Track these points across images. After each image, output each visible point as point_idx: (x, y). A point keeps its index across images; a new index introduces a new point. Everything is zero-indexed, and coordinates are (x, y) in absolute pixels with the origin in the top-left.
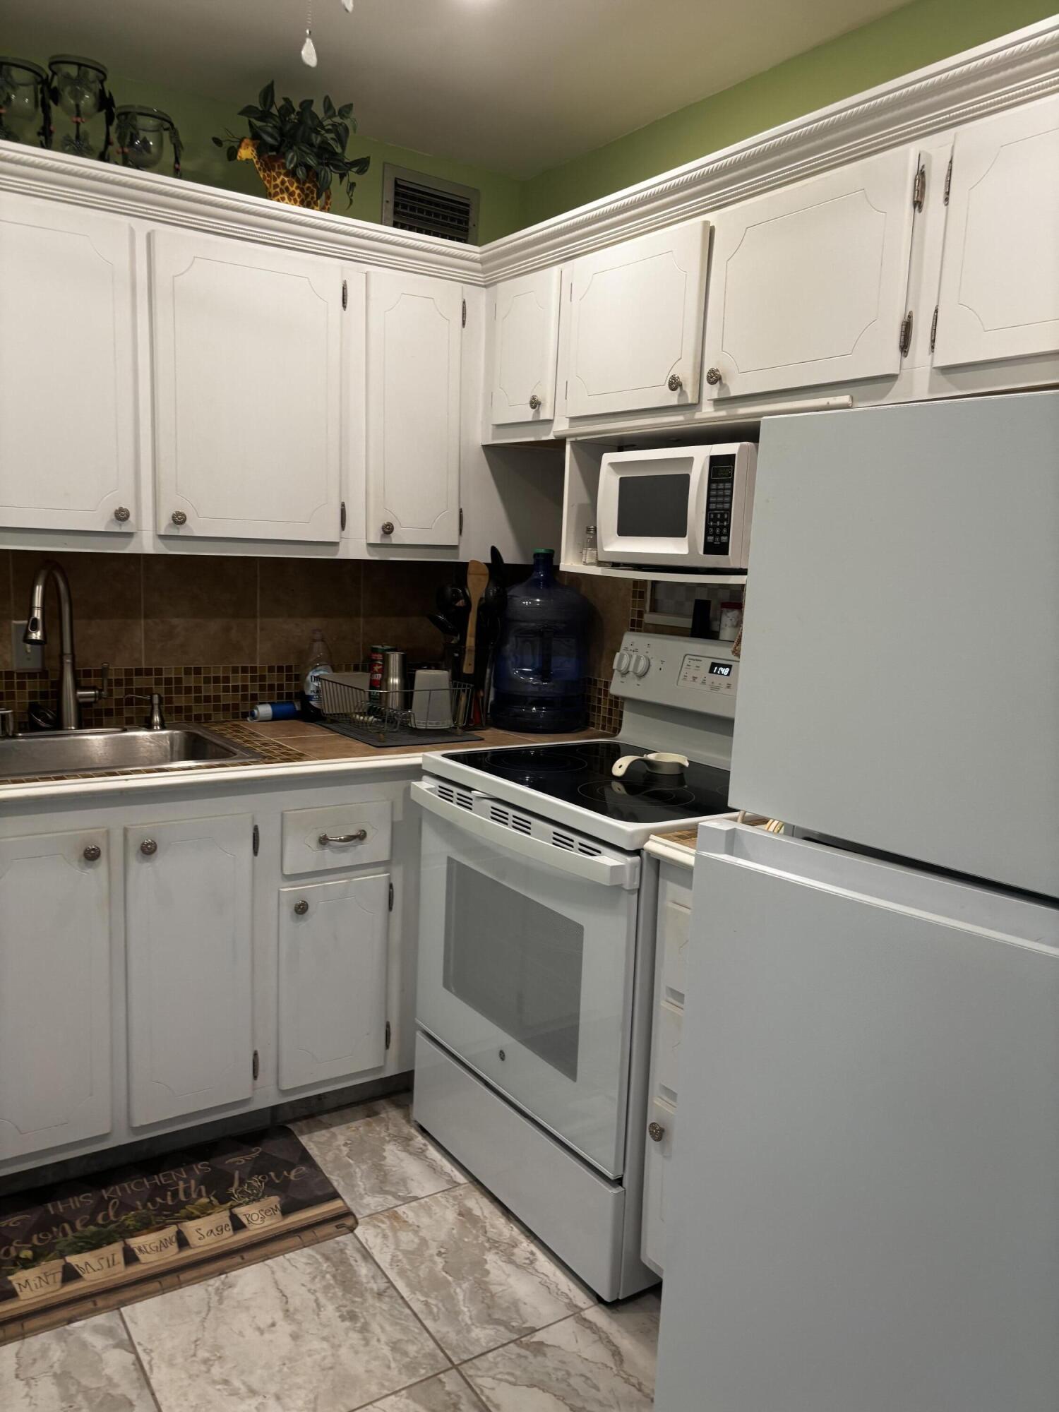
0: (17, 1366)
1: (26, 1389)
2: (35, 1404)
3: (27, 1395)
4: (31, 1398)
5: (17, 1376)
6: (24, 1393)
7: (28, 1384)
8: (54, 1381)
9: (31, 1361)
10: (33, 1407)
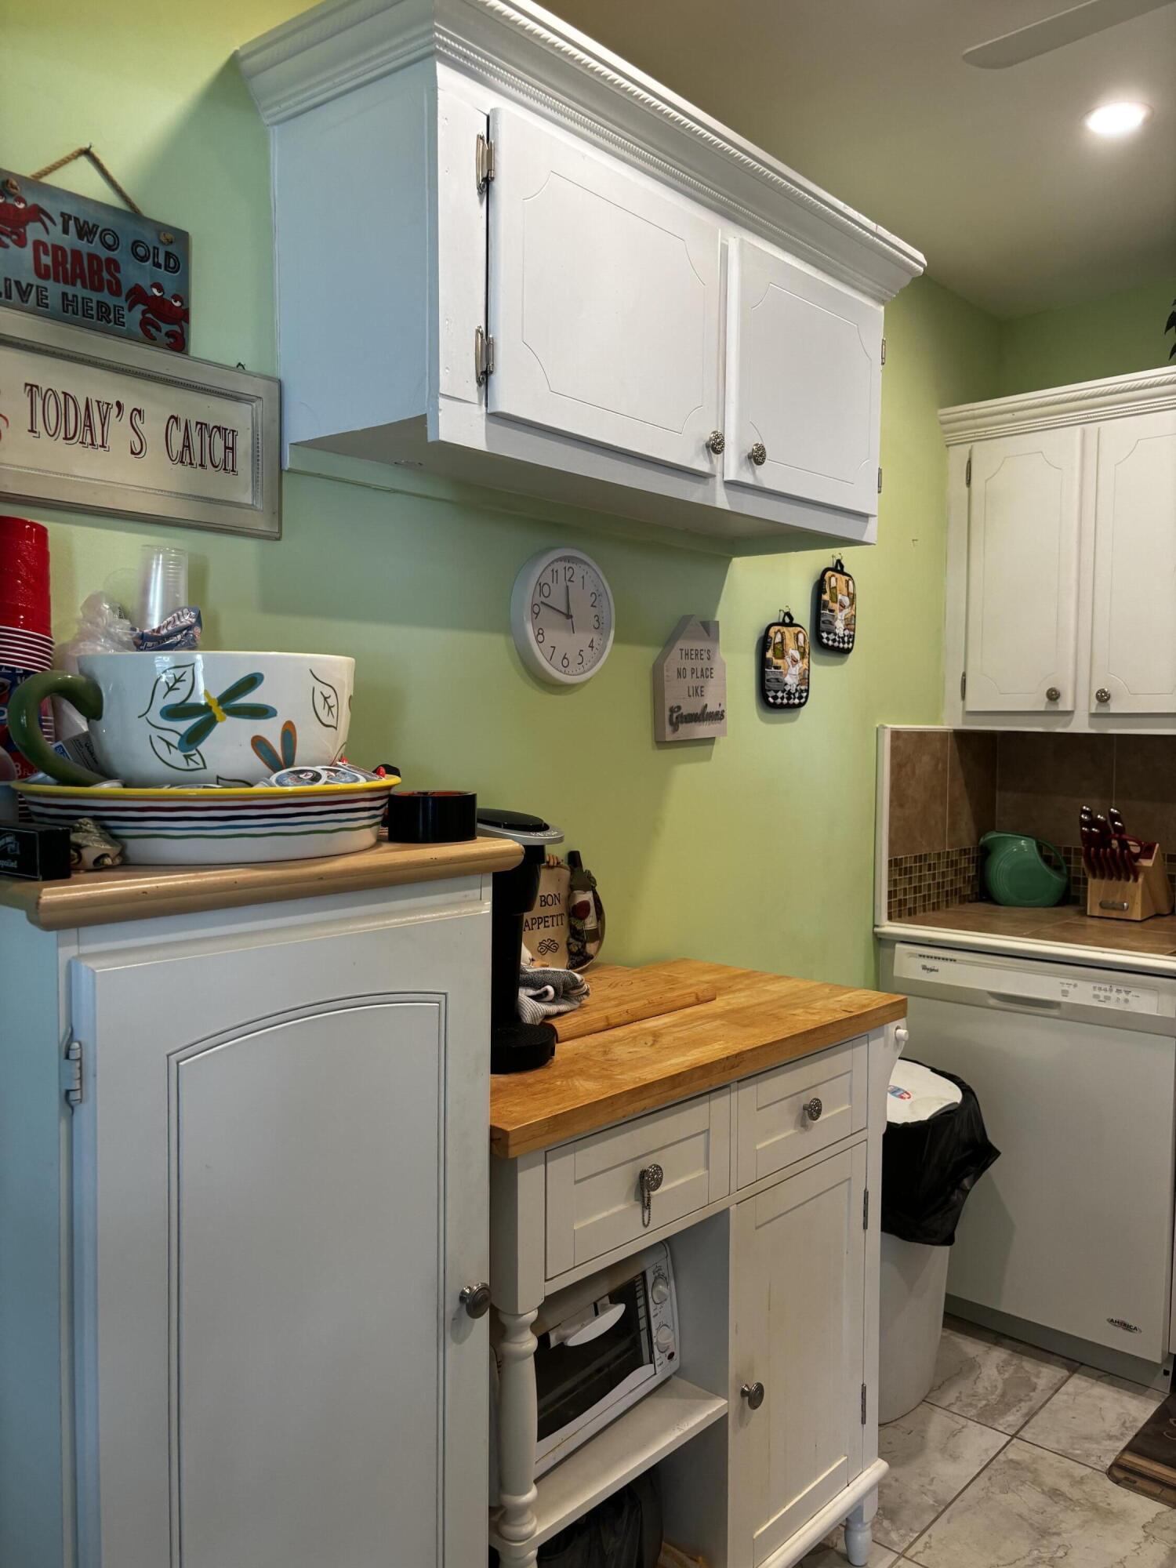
0: (1151, 1520)
1: (1143, 1540)
2: (1138, 1554)
3: (1138, 1544)
4: (1140, 1547)
5: (1144, 1527)
6: (1139, 1541)
7: (1146, 1538)
8: (1168, 1553)
9: (1164, 1526)
10: (1135, 1554)
